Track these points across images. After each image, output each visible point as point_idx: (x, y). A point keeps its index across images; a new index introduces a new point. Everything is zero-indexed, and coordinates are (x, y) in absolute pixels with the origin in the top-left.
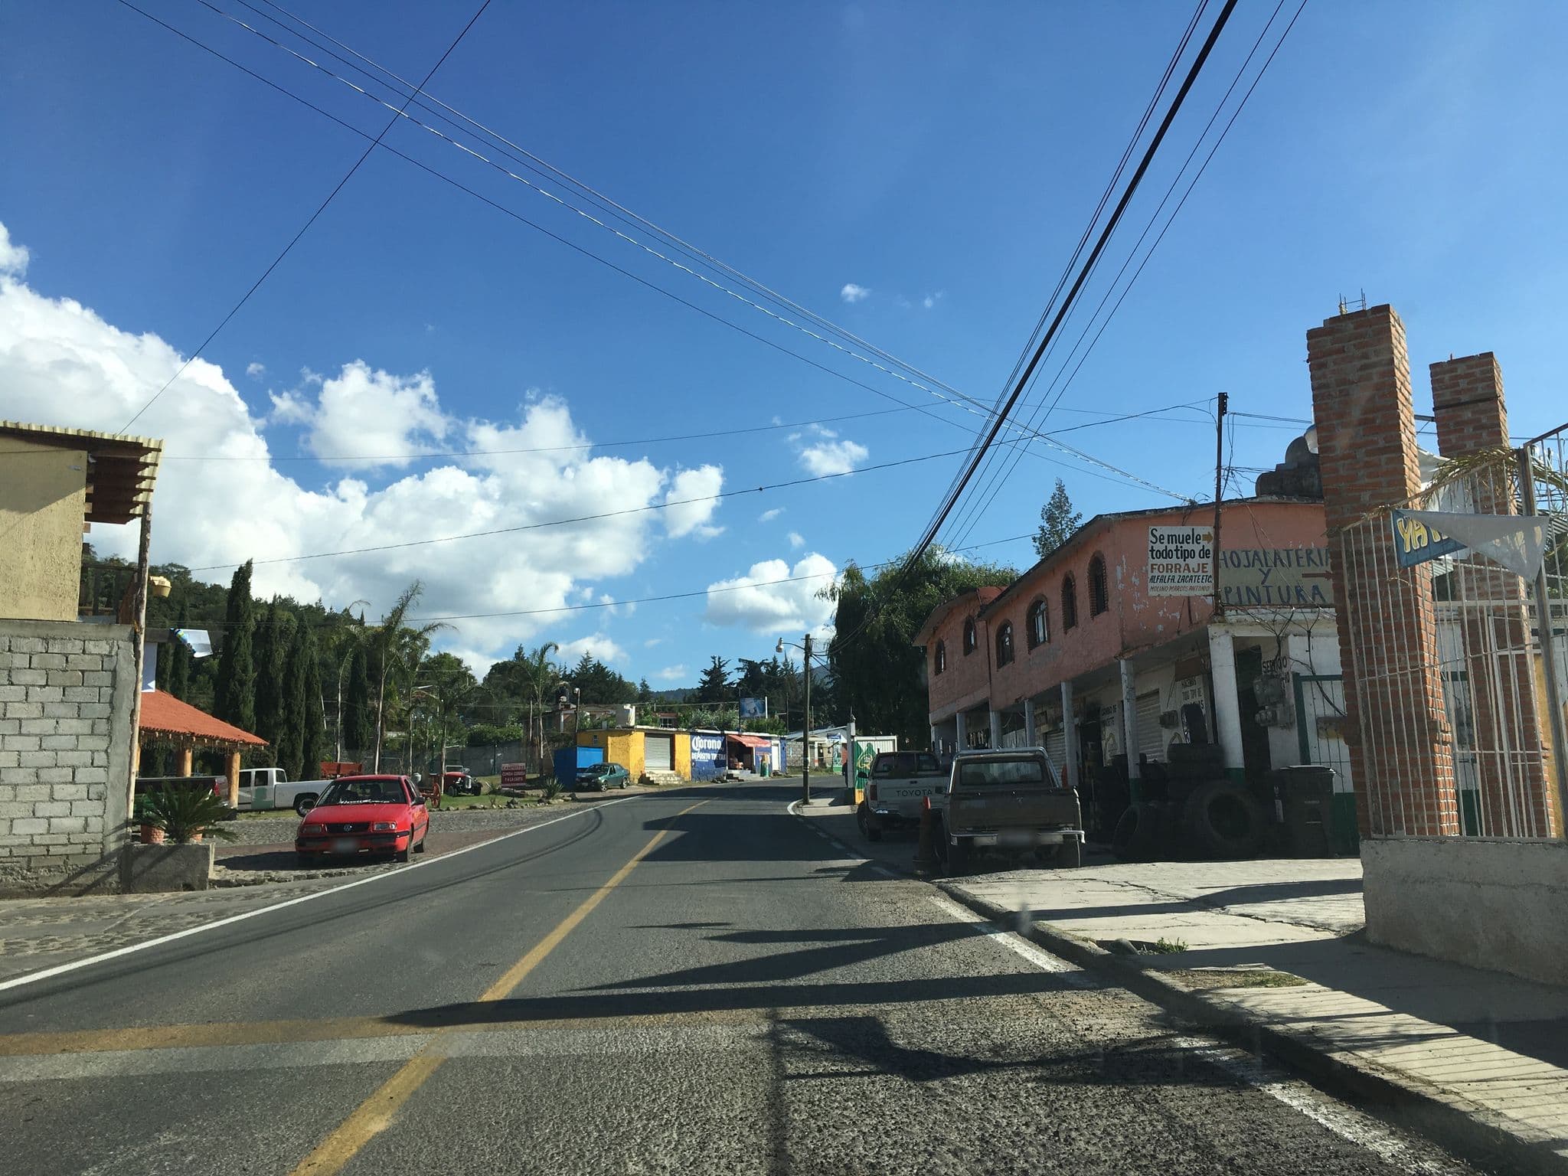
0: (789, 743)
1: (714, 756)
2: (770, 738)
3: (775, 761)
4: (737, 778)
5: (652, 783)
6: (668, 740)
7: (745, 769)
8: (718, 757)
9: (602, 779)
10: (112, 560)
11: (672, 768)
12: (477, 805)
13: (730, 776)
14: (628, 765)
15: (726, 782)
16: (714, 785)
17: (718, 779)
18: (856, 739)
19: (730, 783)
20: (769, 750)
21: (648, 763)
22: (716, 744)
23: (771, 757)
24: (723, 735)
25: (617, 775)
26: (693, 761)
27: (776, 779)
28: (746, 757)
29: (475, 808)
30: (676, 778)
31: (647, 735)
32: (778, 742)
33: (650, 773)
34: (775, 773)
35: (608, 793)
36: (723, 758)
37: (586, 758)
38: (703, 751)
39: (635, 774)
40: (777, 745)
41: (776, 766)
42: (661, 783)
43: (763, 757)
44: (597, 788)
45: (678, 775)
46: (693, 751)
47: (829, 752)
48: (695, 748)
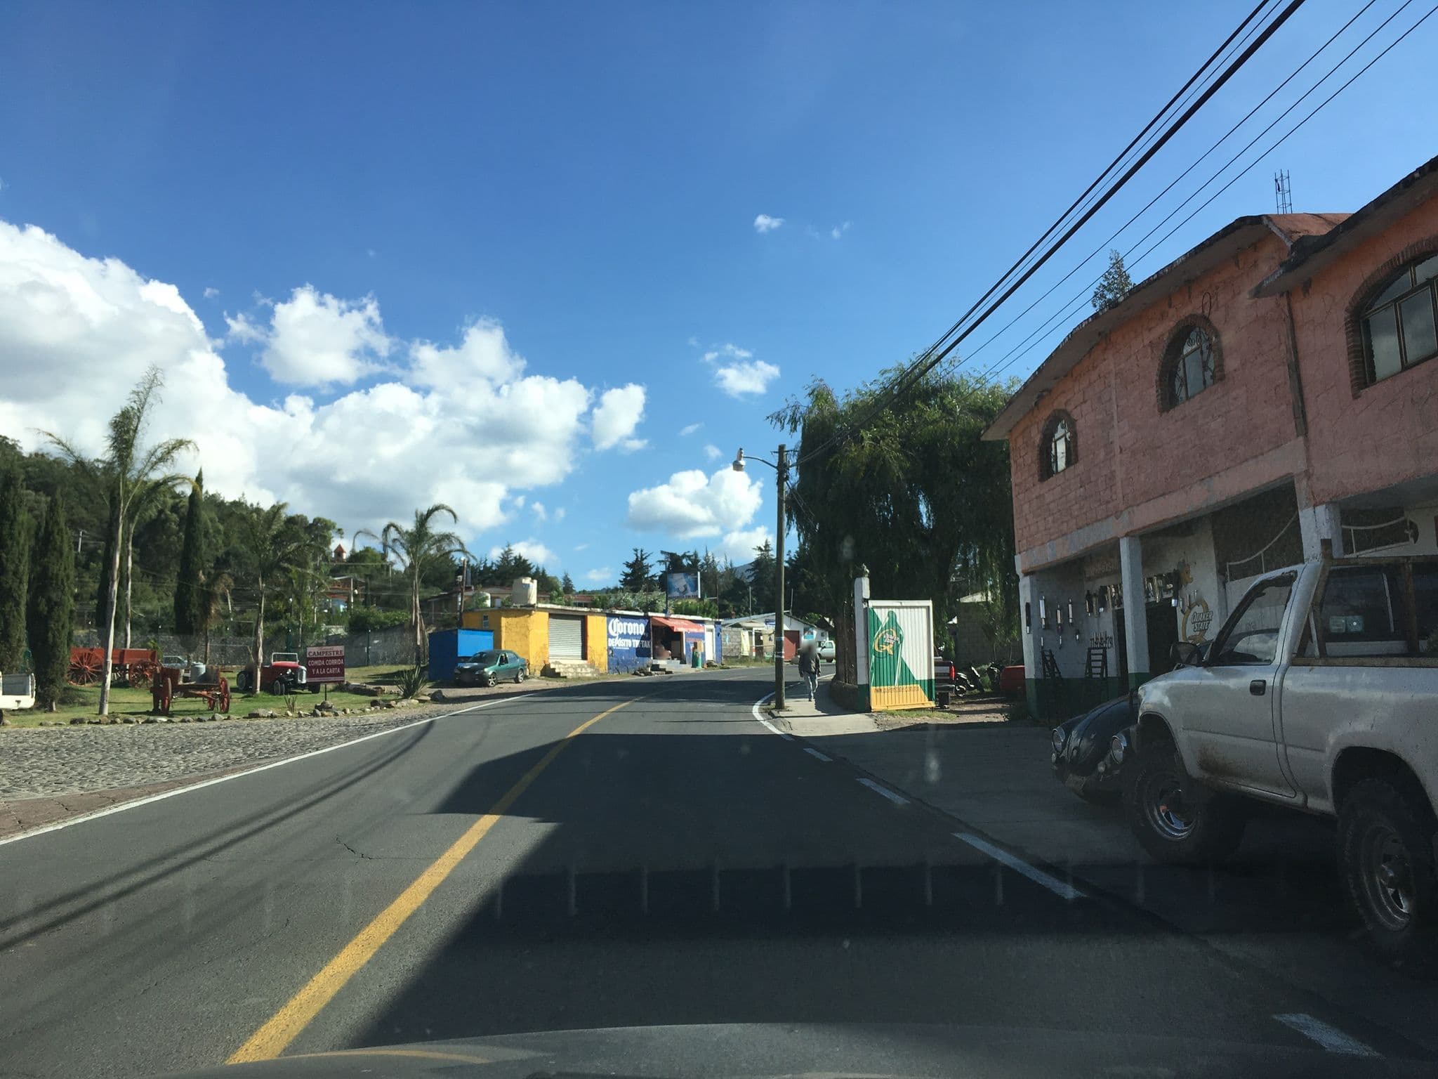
0: (723, 629)
1: (637, 643)
2: (702, 622)
3: (709, 650)
4: (664, 670)
5: (557, 676)
6: (579, 622)
7: (673, 658)
8: (641, 644)
9: (489, 671)
10: (36, 455)
11: (584, 657)
12: (261, 711)
13: (656, 668)
14: (527, 653)
15: (650, 674)
16: (636, 678)
17: (642, 671)
18: (872, 603)
19: (656, 676)
20: (702, 636)
21: (552, 651)
22: (639, 628)
23: (704, 644)
24: (646, 617)
25: (509, 665)
26: (610, 648)
27: (711, 670)
28: (675, 644)
29: (257, 716)
30: (589, 670)
31: (551, 616)
32: (712, 627)
33: (556, 663)
34: (709, 664)
35: (496, 689)
36: (647, 645)
37: (470, 643)
38: (622, 636)
39: (536, 664)
40: (712, 631)
41: (710, 656)
42: (569, 675)
43: (695, 644)
44: (482, 682)
45: (592, 665)
46: (610, 636)
47: (770, 639)
48: (612, 633)
